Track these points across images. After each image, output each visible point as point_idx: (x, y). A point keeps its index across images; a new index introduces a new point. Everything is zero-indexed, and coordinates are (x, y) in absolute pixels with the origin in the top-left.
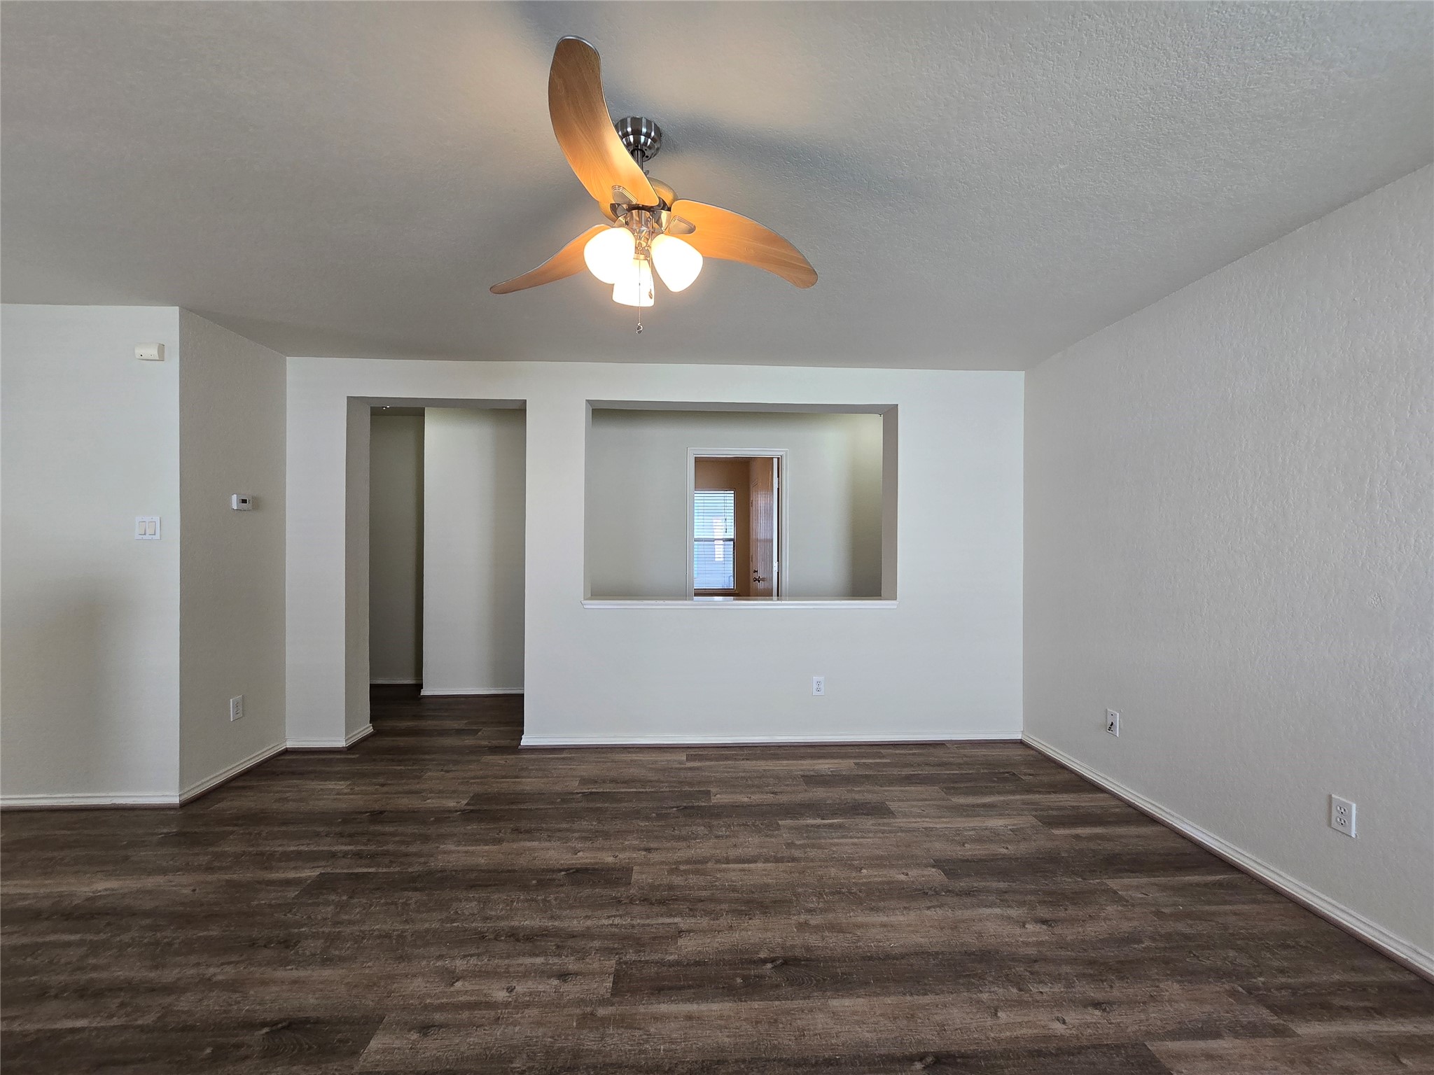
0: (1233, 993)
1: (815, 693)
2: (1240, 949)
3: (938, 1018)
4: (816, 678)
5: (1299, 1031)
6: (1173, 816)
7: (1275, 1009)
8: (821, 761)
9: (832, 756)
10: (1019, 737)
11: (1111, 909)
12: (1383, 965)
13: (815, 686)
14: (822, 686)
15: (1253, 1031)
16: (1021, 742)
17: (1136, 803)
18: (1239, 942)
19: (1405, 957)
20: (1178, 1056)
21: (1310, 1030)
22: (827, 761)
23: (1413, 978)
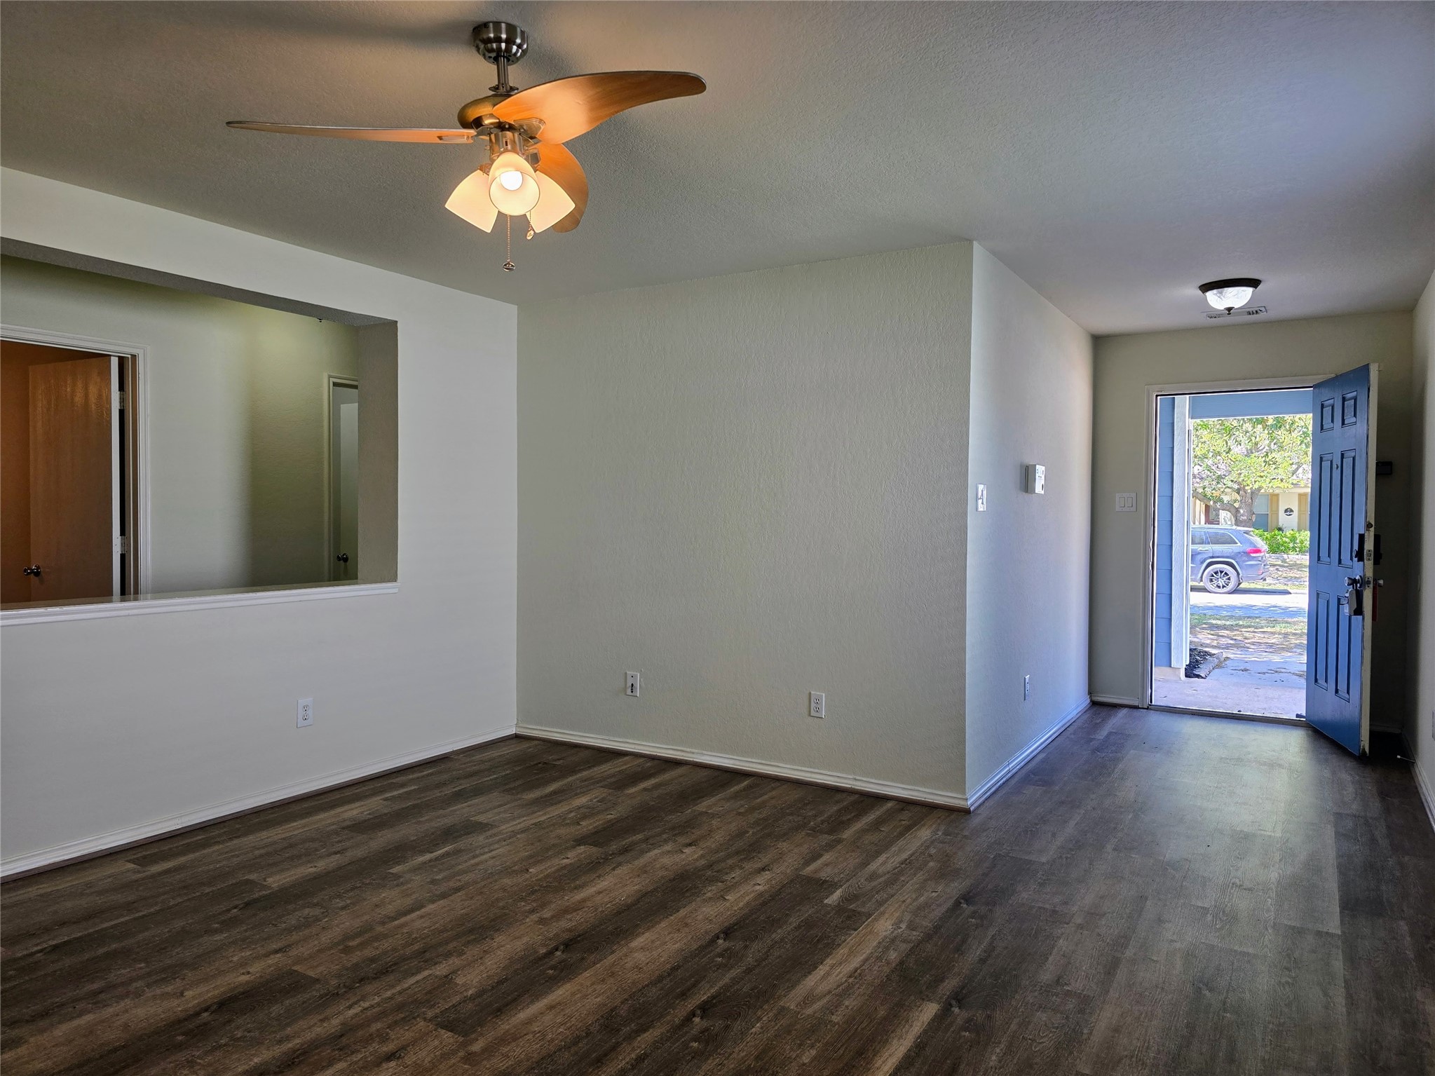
0: (808, 835)
1: (301, 723)
2: (792, 814)
3: (700, 917)
4: (302, 702)
5: (844, 837)
6: (693, 753)
7: (830, 832)
8: (346, 807)
9: (357, 798)
10: (512, 731)
11: (715, 822)
12: (844, 795)
13: (301, 712)
14: (310, 712)
15: (830, 847)
16: (517, 737)
17: (658, 754)
18: (788, 811)
19: (850, 786)
20: (816, 871)
21: (847, 834)
22: (353, 806)
23: (857, 796)
